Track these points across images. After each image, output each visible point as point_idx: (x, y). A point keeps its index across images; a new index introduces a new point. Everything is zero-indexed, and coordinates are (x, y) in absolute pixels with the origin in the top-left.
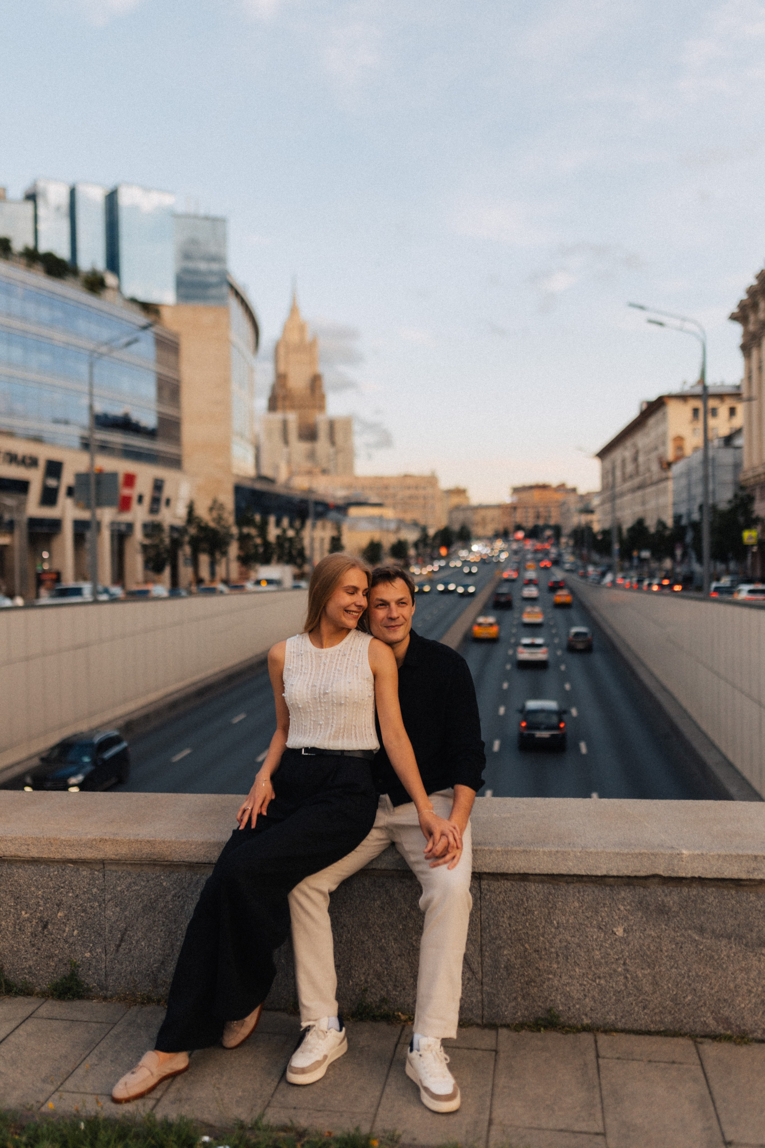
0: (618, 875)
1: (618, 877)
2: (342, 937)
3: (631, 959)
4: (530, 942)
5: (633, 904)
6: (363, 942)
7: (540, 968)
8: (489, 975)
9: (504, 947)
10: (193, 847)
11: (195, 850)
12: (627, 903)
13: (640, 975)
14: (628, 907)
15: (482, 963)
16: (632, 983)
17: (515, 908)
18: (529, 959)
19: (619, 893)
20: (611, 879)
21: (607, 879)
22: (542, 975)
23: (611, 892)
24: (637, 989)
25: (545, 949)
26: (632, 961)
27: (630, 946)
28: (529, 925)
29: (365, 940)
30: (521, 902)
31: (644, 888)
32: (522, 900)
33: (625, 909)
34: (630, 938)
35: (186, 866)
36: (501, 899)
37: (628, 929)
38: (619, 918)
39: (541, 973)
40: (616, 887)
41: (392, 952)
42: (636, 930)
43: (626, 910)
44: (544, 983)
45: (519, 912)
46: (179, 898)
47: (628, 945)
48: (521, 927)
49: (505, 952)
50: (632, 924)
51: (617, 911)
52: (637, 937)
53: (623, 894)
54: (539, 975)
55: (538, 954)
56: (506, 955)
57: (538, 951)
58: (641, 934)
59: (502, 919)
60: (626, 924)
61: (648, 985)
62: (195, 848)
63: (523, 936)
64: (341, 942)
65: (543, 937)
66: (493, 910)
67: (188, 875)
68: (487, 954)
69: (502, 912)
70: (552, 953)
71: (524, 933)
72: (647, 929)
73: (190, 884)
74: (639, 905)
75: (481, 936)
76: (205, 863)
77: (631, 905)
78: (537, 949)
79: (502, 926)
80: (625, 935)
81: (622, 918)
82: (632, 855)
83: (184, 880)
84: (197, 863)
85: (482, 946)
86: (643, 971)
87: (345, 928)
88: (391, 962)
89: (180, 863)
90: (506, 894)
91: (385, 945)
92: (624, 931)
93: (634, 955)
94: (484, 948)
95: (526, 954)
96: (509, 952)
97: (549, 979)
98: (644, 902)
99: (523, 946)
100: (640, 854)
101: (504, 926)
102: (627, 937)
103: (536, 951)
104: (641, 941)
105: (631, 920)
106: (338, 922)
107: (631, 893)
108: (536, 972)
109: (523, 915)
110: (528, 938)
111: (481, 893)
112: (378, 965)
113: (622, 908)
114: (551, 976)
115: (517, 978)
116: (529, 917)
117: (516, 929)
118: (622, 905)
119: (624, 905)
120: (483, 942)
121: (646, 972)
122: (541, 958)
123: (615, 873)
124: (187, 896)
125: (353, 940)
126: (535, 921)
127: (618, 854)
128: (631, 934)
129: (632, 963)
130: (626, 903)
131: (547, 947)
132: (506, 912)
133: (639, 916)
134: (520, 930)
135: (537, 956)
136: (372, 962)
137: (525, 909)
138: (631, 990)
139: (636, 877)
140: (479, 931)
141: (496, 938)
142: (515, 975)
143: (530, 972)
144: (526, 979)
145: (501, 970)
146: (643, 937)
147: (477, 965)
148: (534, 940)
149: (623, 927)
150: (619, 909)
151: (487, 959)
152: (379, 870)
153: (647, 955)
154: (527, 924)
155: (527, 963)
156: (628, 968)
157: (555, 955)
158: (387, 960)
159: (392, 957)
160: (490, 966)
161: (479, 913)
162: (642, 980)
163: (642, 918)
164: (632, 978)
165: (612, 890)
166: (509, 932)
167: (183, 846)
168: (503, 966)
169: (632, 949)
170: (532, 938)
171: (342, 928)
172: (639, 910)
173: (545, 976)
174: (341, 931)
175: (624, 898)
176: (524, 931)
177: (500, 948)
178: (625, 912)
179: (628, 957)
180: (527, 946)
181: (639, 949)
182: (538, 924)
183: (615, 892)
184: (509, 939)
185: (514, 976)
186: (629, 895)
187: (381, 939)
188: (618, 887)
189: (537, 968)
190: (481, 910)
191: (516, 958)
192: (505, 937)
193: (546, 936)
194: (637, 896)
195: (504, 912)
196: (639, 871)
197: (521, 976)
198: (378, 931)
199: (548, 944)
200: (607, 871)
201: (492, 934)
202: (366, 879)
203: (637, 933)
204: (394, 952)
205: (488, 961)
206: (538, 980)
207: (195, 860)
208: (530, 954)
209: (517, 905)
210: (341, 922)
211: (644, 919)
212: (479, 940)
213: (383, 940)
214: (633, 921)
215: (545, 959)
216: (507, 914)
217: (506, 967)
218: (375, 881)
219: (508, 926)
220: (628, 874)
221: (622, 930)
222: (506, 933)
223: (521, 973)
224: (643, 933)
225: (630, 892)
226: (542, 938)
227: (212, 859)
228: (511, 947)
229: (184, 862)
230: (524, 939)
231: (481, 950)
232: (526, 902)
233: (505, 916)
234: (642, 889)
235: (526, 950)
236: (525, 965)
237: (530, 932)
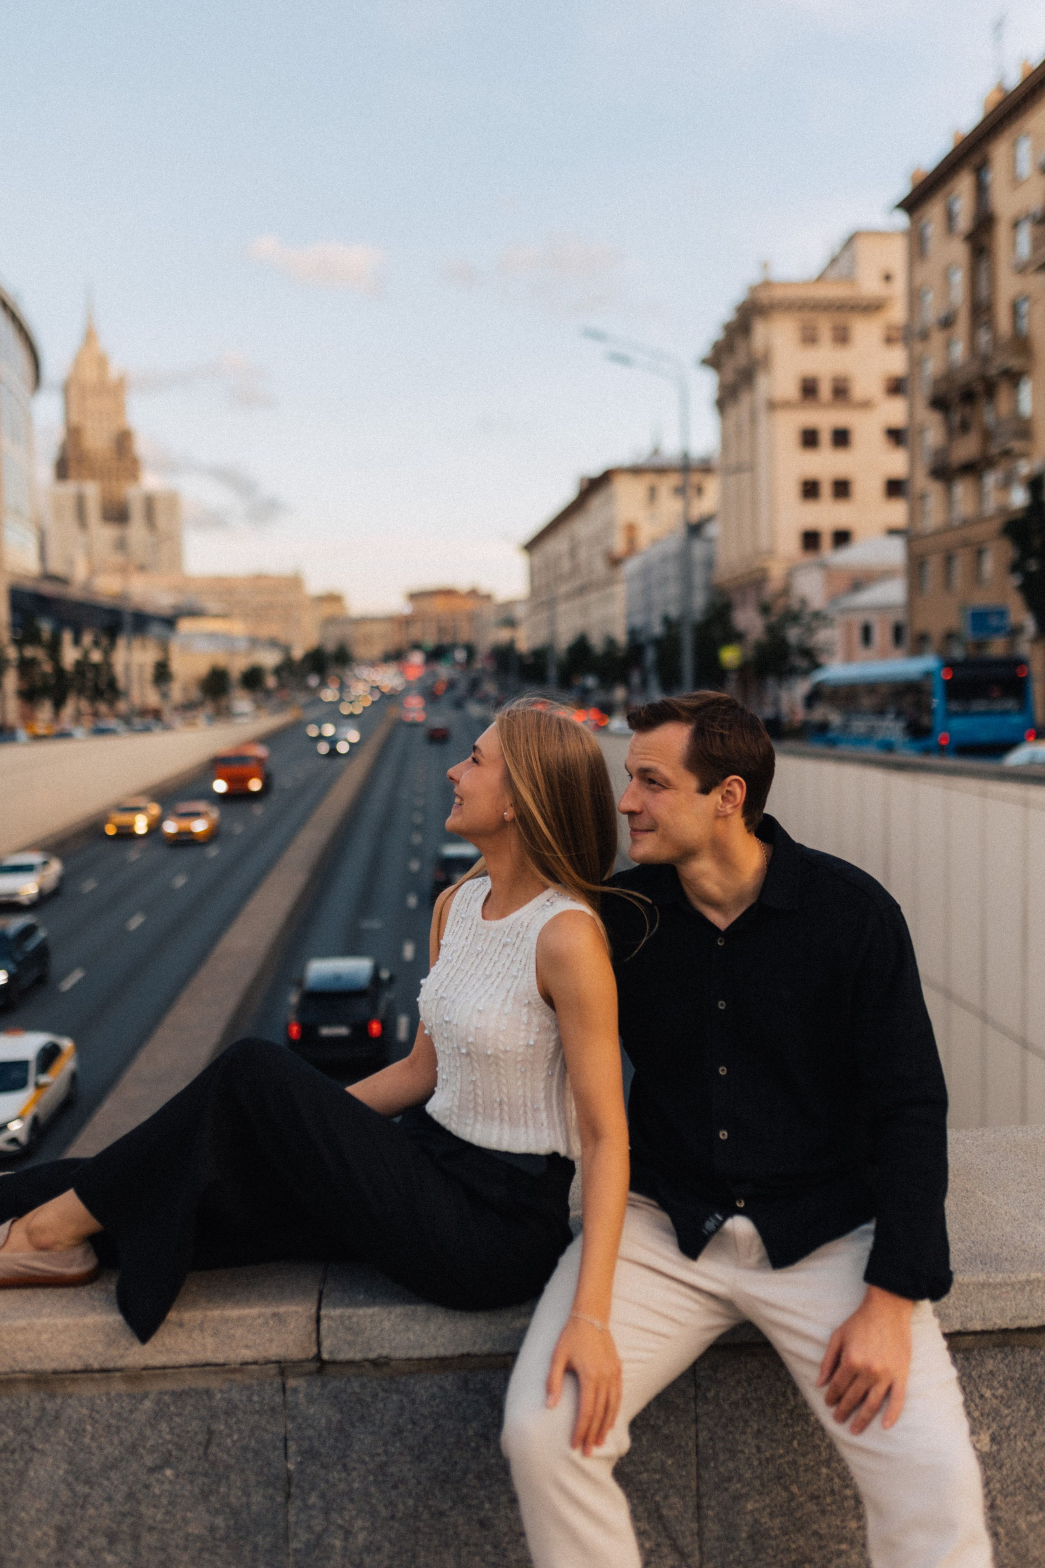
0: (984, 1328)
1: (983, 1333)
2: (396, 1505)
3: (1006, 1496)
4: (801, 1479)
5: (1010, 1384)
6: (442, 1514)
7: (822, 1532)
8: (715, 1556)
9: (747, 1496)
10: (45, 1337)
11: (49, 1345)
12: (999, 1382)
13: (1024, 1526)
14: (1000, 1391)
15: (700, 1534)
16: (1007, 1545)
17: (769, 1411)
18: (798, 1515)
19: (982, 1364)
20: (970, 1338)
21: (960, 1339)
22: (825, 1546)
23: (966, 1364)
24: (1018, 1555)
25: (833, 1492)
26: (1008, 1499)
27: (1004, 1469)
28: (799, 1444)
29: (446, 1507)
30: (781, 1399)
31: (1032, 1348)
32: (784, 1394)
33: (993, 1395)
34: (1003, 1454)
35: (28, 1381)
36: (740, 1396)
37: (1000, 1435)
38: (982, 1415)
39: (823, 1543)
40: (976, 1352)
41: (506, 1529)
42: (1015, 1437)
43: (996, 1397)
44: (830, 1561)
45: (777, 1420)
46: (13, 1452)
47: (1000, 1468)
48: (781, 1451)
49: (750, 1506)
50: (1007, 1423)
51: (977, 1400)
52: (1018, 1450)
53: (990, 1365)
54: (821, 1548)
55: (817, 1504)
56: (752, 1512)
57: (818, 1497)
58: (1026, 1444)
59: (744, 1437)
60: (994, 1426)
61: (1038, 1545)
62: (50, 1340)
63: (787, 1470)
64: (393, 1517)
65: (828, 1467)
66: (724, 1420)
67: (35, 1401)
68: (710, 1513)
69: (742, 1424)
70: (846, 1498)
71: (788, 1463)
72: (1039, 1433)
73: (38, 1420)
74: (1022, 1386)
75: (699, 1477)
76: (74, 1372)
77: (1005, 1386)
78: (816, 1493)
79: (742, 1452)
80: (995, 1448)
81: (988, 1415)
82: (1013, 1285)
83: (23, 1413)
84: (55, 1372)
85: (699, 1496)
86: (1029, 1518)
87: (402, 1488)
88: (505, 1550)
89: (13, 1376)
90: (750, 1385)
91: (490, 1514)
92: (993, 1439)
93: (1011, 1488)
94: (705, 1502)
95: (793, 1504)
96: (757, 1505)
97: (840, 1554)
98: (1033, 1378)
99: (786, 1488)
100: (1028, 1282)
101: (747, 1451)
102: (999, 1451)
103: (814, 1498)
104: (1025, 1458)
105: (1007, 1416)
106: (384, 1474)
107: (1006, 1361)
108: (813, 1541)
109: (787, 1425)
110: (797, 1473)
111: (697, 1386)
112: (477, 1559)
113: (988, 1394)
114: (844, 1547)
115: (775, 1556)
116: (799, 1429)
117: (772, 1456)
118: (987, 1387)
119: (990, 1387)
120: (703, 1488)
121: (1035, 1519)
122: (823, 1512)
123: (977, 1326)
124: (33, 1448)
125: (421, 1509)
126: (813, 1434)
127: (983, 1285)
128: (1005, 1445)
129: (1007, 1504)
130: (995, 1384)
131: (836, 1488)
132: (751, 1423)
133: (1022, 1407)
134: (781, 1456)
135: (815, 1508)
136: (464, 1553)
137: (791, 1412)
138: (1006, 1558)
139: (1020, 1330)
140: (694, 1468)
141: (730, 1479)
142: (770, 1551)
143: (801, 1542)
144: (794, 1557)
145: (741, 1543)
146: (1029, 1450)
147: (689, 1539)
148: (809, 1476)
149: (991, 1431)
150: (982, 1396)
151: (710, 1525)
152: (475, 1356)
153: (1038, 1486)
154: (795, 1443)
155: (794, 1524)
156: (1000, 1514)
157: (852, 1502)
158: (495, 1547)
159: (507, 1539)
160: (718, 1539)
161: (693, 1428)
162: (1027, 1536)
163: (1028, 1410)
164: (1007, 1534)
165: (967, 1359)
166: (756, 1463)
167: (20, 1337)
168: (744, 1535)
169: (1008, 1475)
170: (806, 1471)
171: (395, 1487)
172: (1020, 1394)
173: (833, 1547)
174: (393, 1493)
175: (991, 1372)
176: (789, 1458)
177: (737, 1498)
178: (994, 1401)
179: (1000, 1492)
180: (794, 1489)
181: (1021, 1475)
182: (818, 1442)
183: (974, 1363)
184: (757, 1477)
185: (768, 1554)
186: (1001, 1366)
187: (482, 1503)
188: (979, 1351)
189: (815, 1533)
190: (696, 1420)
191: (772, 1515)
192: (748, 1475)
193: (834, 1465)
194: (1019, 1367)
195: (746, 1422)
196: (1026, 1318)
197: (782, 1551)
198: (474, 1487)
199: (836, 1480)
200: (962, 1323)
201: (722, 1469)
202: (447, 1377)
203: (1019, 1443)
204: (510, 1527)
205: (713, 1528)
206: (817, 1556)
207: (49, 1365)
208: (801, 1505)
209: (774, 1406)
210: (392, 1475)
211: (1033, 1412)
212: (694, 1484)
213: (487, 1506)
214: (1009, 1418)
215: (832, 1511)
216: (751, 1427)
217: (751, 1537)
218: (466, 1382)
219: (754, 1450)
220: (1004, 1326)
221: (988, 1439)
222: (751, 1465)
223: (782, 1546)
224: (1029, 1441)
225: (1003, 1359)
226: (824, 1470)
227: (91, 1361)
228: (760, 1494)
229: (23, 1372)
230: (788, 1475)
231: (699, 1507)
232: (792, 1398)
233: (749, 1430)
234: (1027, 1351)
235: (792, 1497)
236: (791, 1528)
237: (801, 1461)
